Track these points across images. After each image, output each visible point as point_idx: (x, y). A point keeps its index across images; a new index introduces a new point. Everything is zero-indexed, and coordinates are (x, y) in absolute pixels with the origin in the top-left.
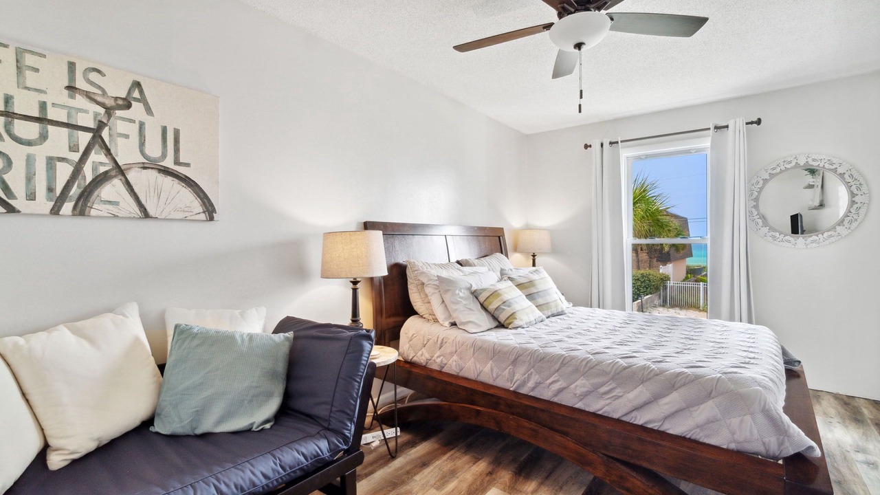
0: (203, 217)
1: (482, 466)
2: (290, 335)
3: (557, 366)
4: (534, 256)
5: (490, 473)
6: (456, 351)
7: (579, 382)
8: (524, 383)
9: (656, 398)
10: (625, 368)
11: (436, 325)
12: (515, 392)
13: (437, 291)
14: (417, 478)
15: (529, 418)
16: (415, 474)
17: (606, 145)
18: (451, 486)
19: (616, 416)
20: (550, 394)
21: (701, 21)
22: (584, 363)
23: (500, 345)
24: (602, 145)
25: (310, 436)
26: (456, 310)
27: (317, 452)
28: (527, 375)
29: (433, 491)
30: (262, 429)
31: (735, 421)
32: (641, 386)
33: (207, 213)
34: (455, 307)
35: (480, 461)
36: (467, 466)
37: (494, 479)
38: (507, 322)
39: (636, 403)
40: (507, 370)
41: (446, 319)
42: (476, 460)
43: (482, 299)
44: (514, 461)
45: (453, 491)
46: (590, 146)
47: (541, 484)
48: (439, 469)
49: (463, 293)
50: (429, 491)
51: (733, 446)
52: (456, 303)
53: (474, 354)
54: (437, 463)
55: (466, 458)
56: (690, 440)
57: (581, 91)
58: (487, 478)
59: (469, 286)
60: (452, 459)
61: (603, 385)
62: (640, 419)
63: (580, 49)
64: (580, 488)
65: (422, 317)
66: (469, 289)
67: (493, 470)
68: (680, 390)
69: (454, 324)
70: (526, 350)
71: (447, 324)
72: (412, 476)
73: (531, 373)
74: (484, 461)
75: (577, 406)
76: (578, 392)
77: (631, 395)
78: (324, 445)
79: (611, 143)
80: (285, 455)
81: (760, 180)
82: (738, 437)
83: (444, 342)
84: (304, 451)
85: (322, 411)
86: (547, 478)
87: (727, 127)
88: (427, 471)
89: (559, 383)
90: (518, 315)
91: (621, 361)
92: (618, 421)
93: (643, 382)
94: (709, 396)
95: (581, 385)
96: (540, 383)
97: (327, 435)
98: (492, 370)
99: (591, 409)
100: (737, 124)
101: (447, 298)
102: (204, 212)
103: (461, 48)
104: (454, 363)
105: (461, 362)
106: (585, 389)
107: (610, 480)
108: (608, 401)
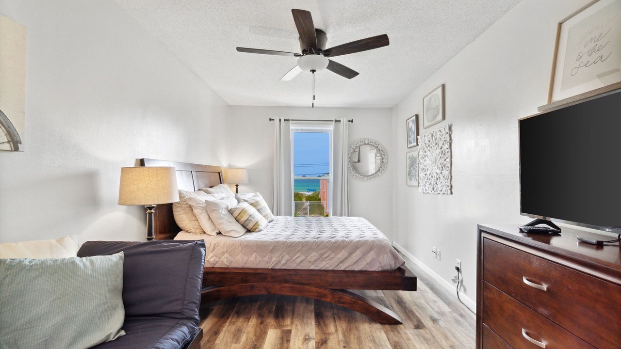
0: (7, 147)
1: (253, 321)
2: (121, 254)
3: (299, 248)
4: (237, 186)
5: (262, 323)
6: (227, 251)
7: (312, 255)
8: (279, 262)
9: (350, 254)
10: (335, 243)
11: (205, 235)
12: (272, 269)
13: (204, 211)
14: (218, 342)
15: (286, 281)
16: (215, 340)
17: (282, 121)
18: (244, 338)
19: (331, 269)
20: (295, 265)
21: (356, 74)
22: (314, 244)
23: (261, 242)
24: (280, 120)
25: (173, 328)
26: (222, 223)
27: (184, 337)
28: (281, 257)
29: (234, 345)
30: (118, 338)
31: (381, 258)
32: (343, 250)
33: (11, 143)
34: (220, 221)
35: (251, 319)
36: (245, 324)
37: (267, 325)
38: (254, 228)
39: (341, 259)
40: (267, 257)
41: (213, 231)
42: (248, 319)
43: (236, 214)
44: (270, 312)
45: (247, 340)
46: (273, 120)
47: (292, 319)
48: (229, 332)
49: (224, 212)
50: (232, 347)
51: (380, 269)
52: (221, 219)
53: (241, 251)
54: (224, 329)
55: (241, 320)
56: (364, 271)
57: (314, 96)
58: (262, 326)
59: (226, 206)
60: (232, 323)
61: (325, 253)
62: (342, 267)
63: (313, 73)
64: (312, 313)
65: (187, 231)
66: (227, 208)
67: (262, 320)
68: (360, 249)
69: (219, 233)
70: (279, 242)
71: (214, 234)
72: (214, 343)
73: (284, 255)
74: (253, 318)
75: (310, 268)
76: (312, 260)
77: (339, 256)
78: (185, 329)
79: (285, 120)
80: (165, 344)
81: (352, 149)
82: (382, 265)
83: (216, 246)
84: (175, 337)
85: (175, 307)
86: (293, 314)
87: (340, 121)
88: (221, 335)
89: (301, 258)
90: (260, 223)
91: (332, 240)
92: (333, 271)
93: (344, 248)
94: (371, 249)
95: (314, 255)
96: (289, 260)
97: (185, 323)
98: (256, 258)
99: (318, 268)
100: (344, 120)
101: (213, 216)
102: (9, 142)
103: (239, 49)
104: (226, 259)
105: (230, 258)
106: (316, 258)
107: (334, 301)
108: (327, 262)
